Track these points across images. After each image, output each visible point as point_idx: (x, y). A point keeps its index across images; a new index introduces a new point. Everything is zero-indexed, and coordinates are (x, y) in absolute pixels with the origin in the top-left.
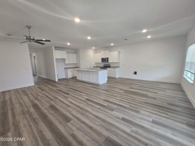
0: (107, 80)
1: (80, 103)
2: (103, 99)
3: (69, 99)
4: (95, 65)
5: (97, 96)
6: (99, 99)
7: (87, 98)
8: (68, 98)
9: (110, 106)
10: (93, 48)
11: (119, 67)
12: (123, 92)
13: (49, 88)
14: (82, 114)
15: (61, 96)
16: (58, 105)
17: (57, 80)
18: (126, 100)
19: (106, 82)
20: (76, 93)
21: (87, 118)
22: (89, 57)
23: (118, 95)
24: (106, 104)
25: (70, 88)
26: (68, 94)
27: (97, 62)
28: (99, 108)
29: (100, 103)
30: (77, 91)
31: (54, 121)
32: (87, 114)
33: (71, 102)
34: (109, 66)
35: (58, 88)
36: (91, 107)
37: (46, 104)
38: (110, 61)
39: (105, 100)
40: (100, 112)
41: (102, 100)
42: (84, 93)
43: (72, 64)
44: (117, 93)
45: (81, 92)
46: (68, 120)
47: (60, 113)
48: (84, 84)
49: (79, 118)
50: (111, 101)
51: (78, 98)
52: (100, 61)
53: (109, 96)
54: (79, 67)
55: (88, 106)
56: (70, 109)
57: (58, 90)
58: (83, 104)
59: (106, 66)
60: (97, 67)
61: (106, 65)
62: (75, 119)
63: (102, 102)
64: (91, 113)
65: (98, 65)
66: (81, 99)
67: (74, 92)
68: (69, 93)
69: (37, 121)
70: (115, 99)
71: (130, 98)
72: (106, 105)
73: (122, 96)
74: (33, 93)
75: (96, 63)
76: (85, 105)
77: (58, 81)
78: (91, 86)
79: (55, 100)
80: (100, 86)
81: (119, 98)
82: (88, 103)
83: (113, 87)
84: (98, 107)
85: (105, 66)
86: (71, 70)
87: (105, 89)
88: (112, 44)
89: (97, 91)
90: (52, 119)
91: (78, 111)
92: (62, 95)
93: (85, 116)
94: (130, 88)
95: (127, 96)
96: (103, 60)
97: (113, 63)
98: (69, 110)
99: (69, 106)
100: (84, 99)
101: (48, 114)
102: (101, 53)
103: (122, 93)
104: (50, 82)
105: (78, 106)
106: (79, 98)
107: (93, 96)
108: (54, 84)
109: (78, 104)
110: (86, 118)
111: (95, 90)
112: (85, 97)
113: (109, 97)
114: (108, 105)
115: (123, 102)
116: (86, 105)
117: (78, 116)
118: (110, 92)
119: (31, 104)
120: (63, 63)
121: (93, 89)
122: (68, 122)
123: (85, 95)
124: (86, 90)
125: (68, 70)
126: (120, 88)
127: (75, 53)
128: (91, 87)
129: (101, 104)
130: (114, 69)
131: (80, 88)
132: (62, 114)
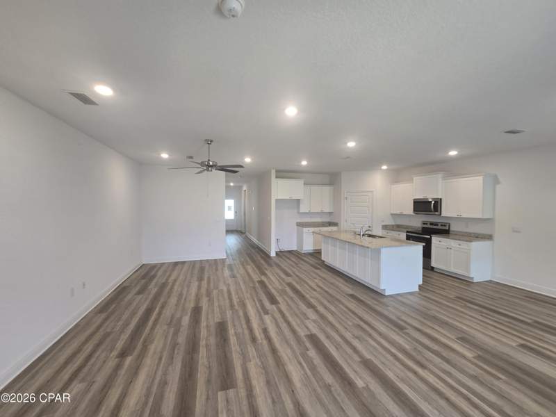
0: (421, 283)
1: (287, 342)
2: (361, 356)
3: (267, 319)
4: (390, 222)
5: (348, 335)
6: (349, 351)
7: (315, 331)
8: (267, 312)
9: (373, 395)
10: (384, 167)
11: (489, 237)
12: (469, 355)
13: (247, 271)
14: (268, 382)
15: (256, 304)
16: (234, 326)
17: (273, 254)
18: (468, 399)
19: (417, 289)
20: (293, 305)
21: (274, 402)
22: (370, 194)
23: (437, 360)
24: (362, 380)
25: (290, 285)
26: (273, 301)
27: (398, 212)
28: (328, 387)
29: (341, 368)
30: (302, 297)
31: (199, 370)
32: (282, 390)
33: (265, 331)
34: (444, 228)
35: (263, 278)
36: (308, 371)
37: (216, 316)
38: (447, 211)
39: (367, 364)
40: (323, 405)
41: (357, 359)
42: (317, 311)
43: (318, 213)
44: (436, 348)
45: (310, 306)
46: (226, 381)
47: (225, 352)
48: (333, 281)
49: (254, 392)
50: (390, 375)
51: (289, 323)
52: (409, 209)
53: (393, 350)
54: (335, 224)
55: (300, 364)
56: (251, 351)
57: (261, 283)
58: (291, 348)
59: (431, 227)
60: (398, 228)
61: (431, 224)
62: (242, 390)
63: (355, 366)
64: (293, 392)
65: (400, 222)
66: (297, 328)
67: (292, 298)
68: (279, 299)
69: (176, 352)
70: (410, 375)
71: (492, 398)
72: (360, 384)
73: (453, 371)
74: (212, 278)
75: (392, 214)
76: (294, 352)
77: (275, 255)
78: (351, 292)
79: (237, 311)
80: (385, 300)
81: (431, 379)
82: (308, 350)
83: (435, 317)
84: (329, 378)
85: (429, 226)
86: (312, 229)
87: (394, 318)
88: (453, 153)
89: (361, 319)
90: (200, 362)
91: (264, 367)
92: (260, 301)
93: (271, 393)
94: (522, 346)
95: (481, 383)
96: (421, 206)
97: (459, 219)
98: (248, 352)
99: (254, 340)
100: (302, 333)
101: (203, 343)
102: (411, 180)
103: (464, 357)
104: (259, 256)
105: (274, 351)
106: (294, 323)
107: (337, 331)
108: (262, 262)
109: (277, 345)
110: (269, 401)
111: (356, 311)
112: (311, 326)
113: (391, 358)
114: (367, 388)
115: (443, 403)
116: (296, 357)
117: (254, 383)
118: (408, 334)
119: (192, 305)
120: (296, 211)
121: (352, 305)
122: (224, 390)
123: (314, 321)
124: (328, 305)
125: (305, 230)
126: (462, 331)
127: (331, 184)
128: (352, 296)
129: (345, 373)
130: (464, 245)
131: (315, 290)
132: (226, 356)
